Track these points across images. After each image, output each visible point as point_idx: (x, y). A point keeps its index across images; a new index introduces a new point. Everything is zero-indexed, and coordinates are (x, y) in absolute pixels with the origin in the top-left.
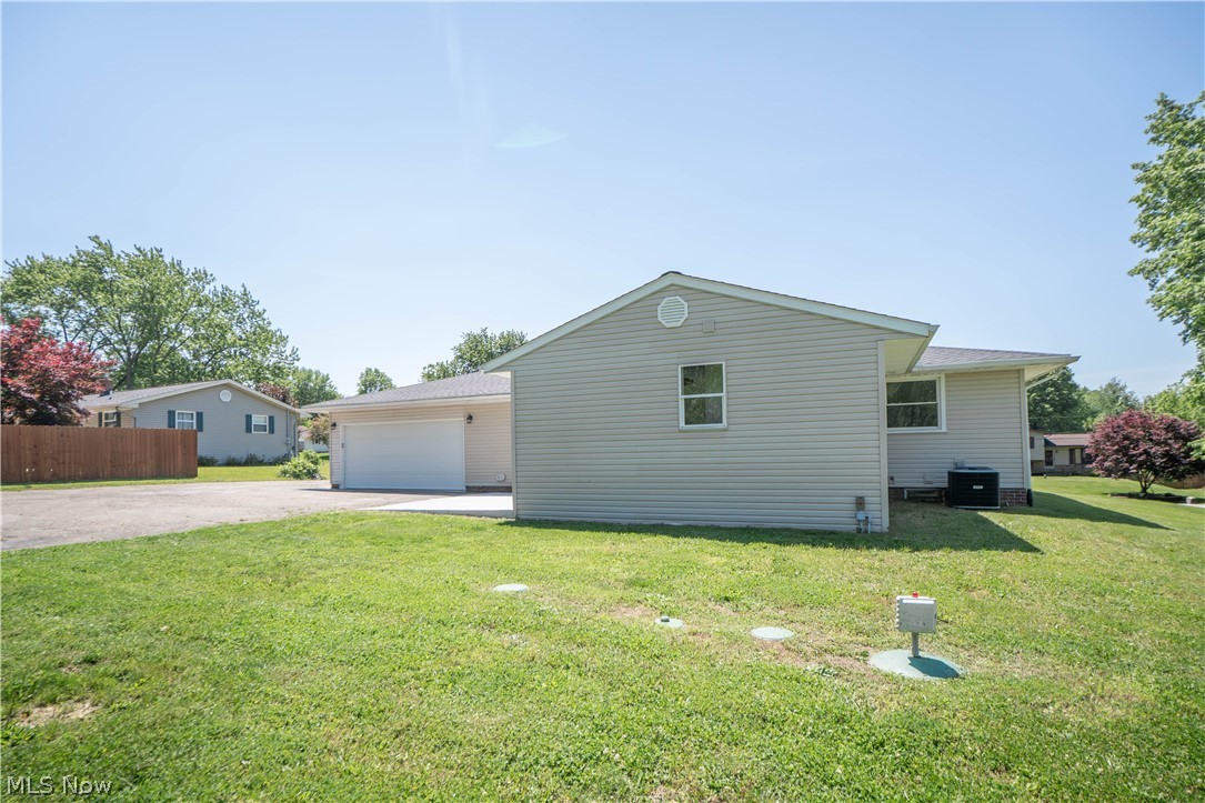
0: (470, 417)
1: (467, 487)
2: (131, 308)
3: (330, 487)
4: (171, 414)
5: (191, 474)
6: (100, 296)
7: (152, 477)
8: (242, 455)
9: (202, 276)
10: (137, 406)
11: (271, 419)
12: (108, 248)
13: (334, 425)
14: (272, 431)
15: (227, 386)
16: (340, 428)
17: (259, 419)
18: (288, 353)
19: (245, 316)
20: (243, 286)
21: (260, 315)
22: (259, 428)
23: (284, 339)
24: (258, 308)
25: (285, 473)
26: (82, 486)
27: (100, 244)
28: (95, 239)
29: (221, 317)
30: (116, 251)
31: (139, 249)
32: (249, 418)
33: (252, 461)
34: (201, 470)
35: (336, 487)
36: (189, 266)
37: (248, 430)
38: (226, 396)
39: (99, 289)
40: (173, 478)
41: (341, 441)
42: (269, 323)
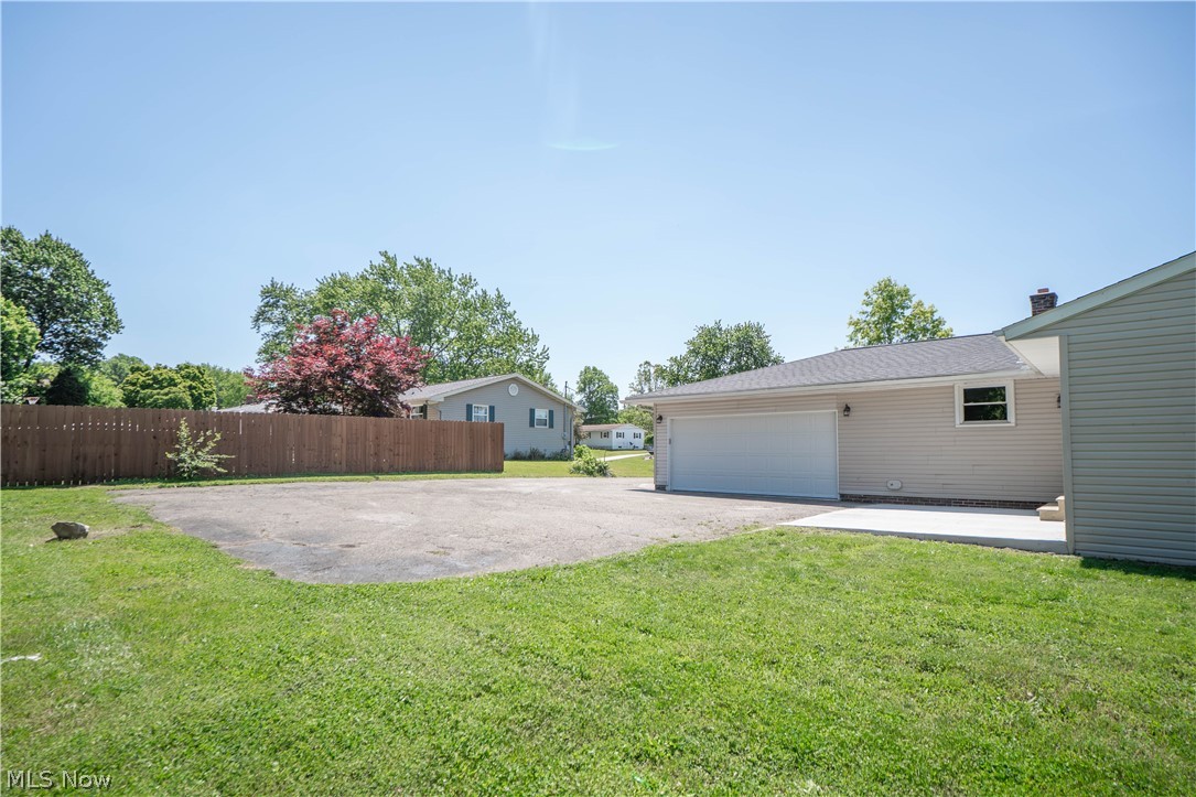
0: (847, 409)
1: (842, 496)
2: (409, 315)
3: (653, 487)
4: (469, 408)
5: (499, 469)
6: (386, 304)
7: (468, 471)
8: (525, 449)
9: (467, 282)
10: (442, 400)
11: (551, 413)
12: (392, 261)
13: (661, 418)
14: (551, 426)
15: (515, 380)
16: (667, 421)
17: (541, 414)
18: (539, 351)
19: (499, 317)
20: (497, 290)
21: (511, 316)
22: (543, 423)
23: (535, 338)
24: (509, 310)
25: (578, 469)
26: (416, 479)
27: (388, 258)
28: (385, 254)
29: (479, 319)
30: (399, 265)
31: (418, 260)
32: (532, 412)
33: (534, 456)
34: (507, 464)
35: (660, 489)
36: (457, 273)
37: (532, 425)
38: (514, 390)
39: (385, 299)
40: (484, 472)
41: (668, 436)
42: (520, 323)
